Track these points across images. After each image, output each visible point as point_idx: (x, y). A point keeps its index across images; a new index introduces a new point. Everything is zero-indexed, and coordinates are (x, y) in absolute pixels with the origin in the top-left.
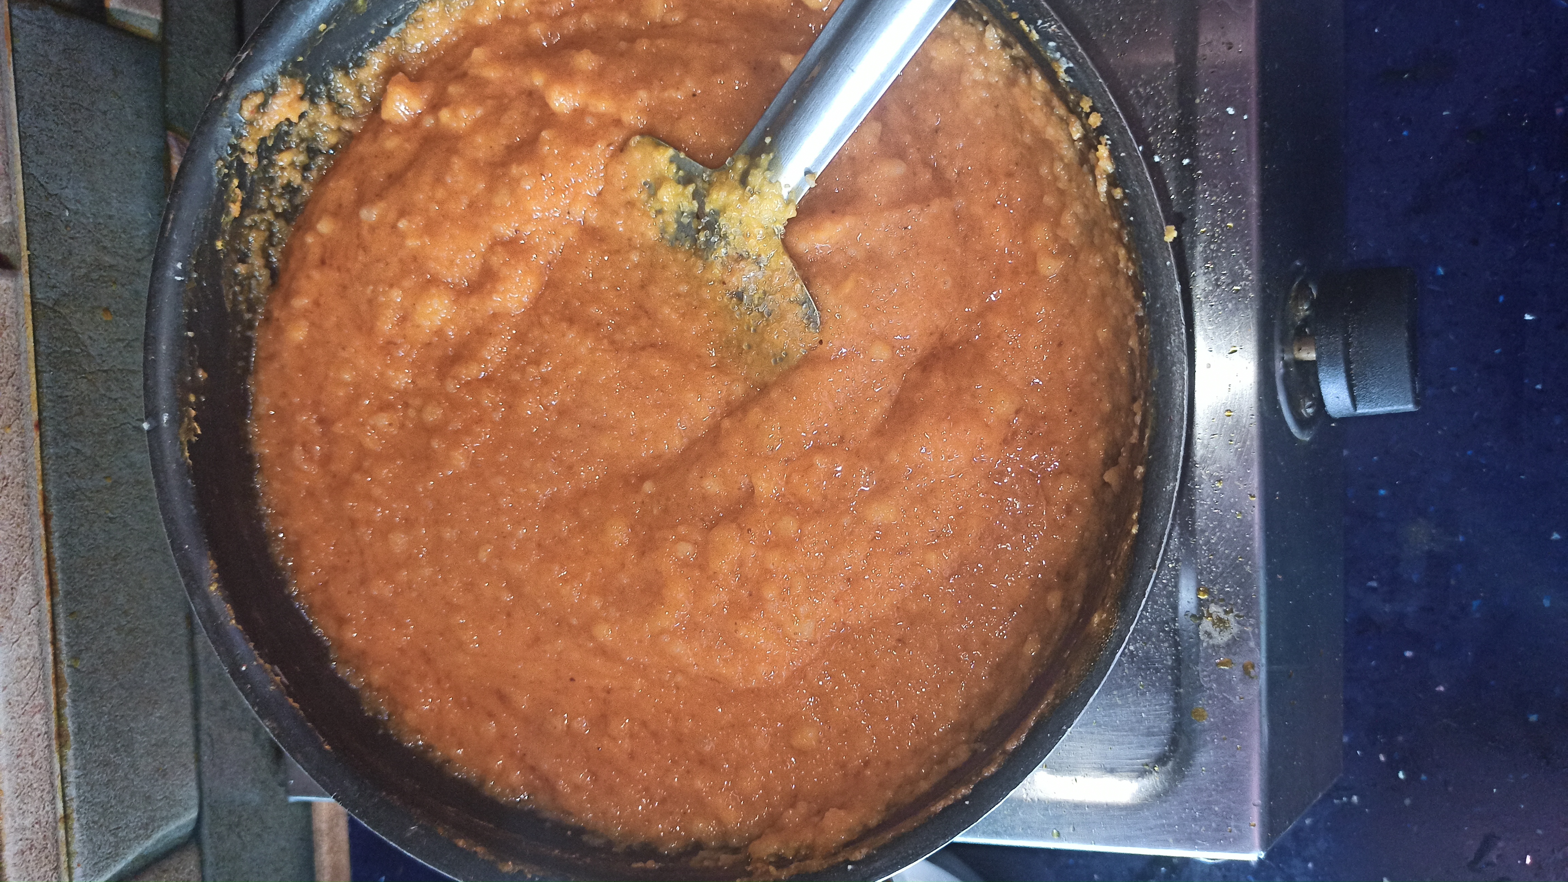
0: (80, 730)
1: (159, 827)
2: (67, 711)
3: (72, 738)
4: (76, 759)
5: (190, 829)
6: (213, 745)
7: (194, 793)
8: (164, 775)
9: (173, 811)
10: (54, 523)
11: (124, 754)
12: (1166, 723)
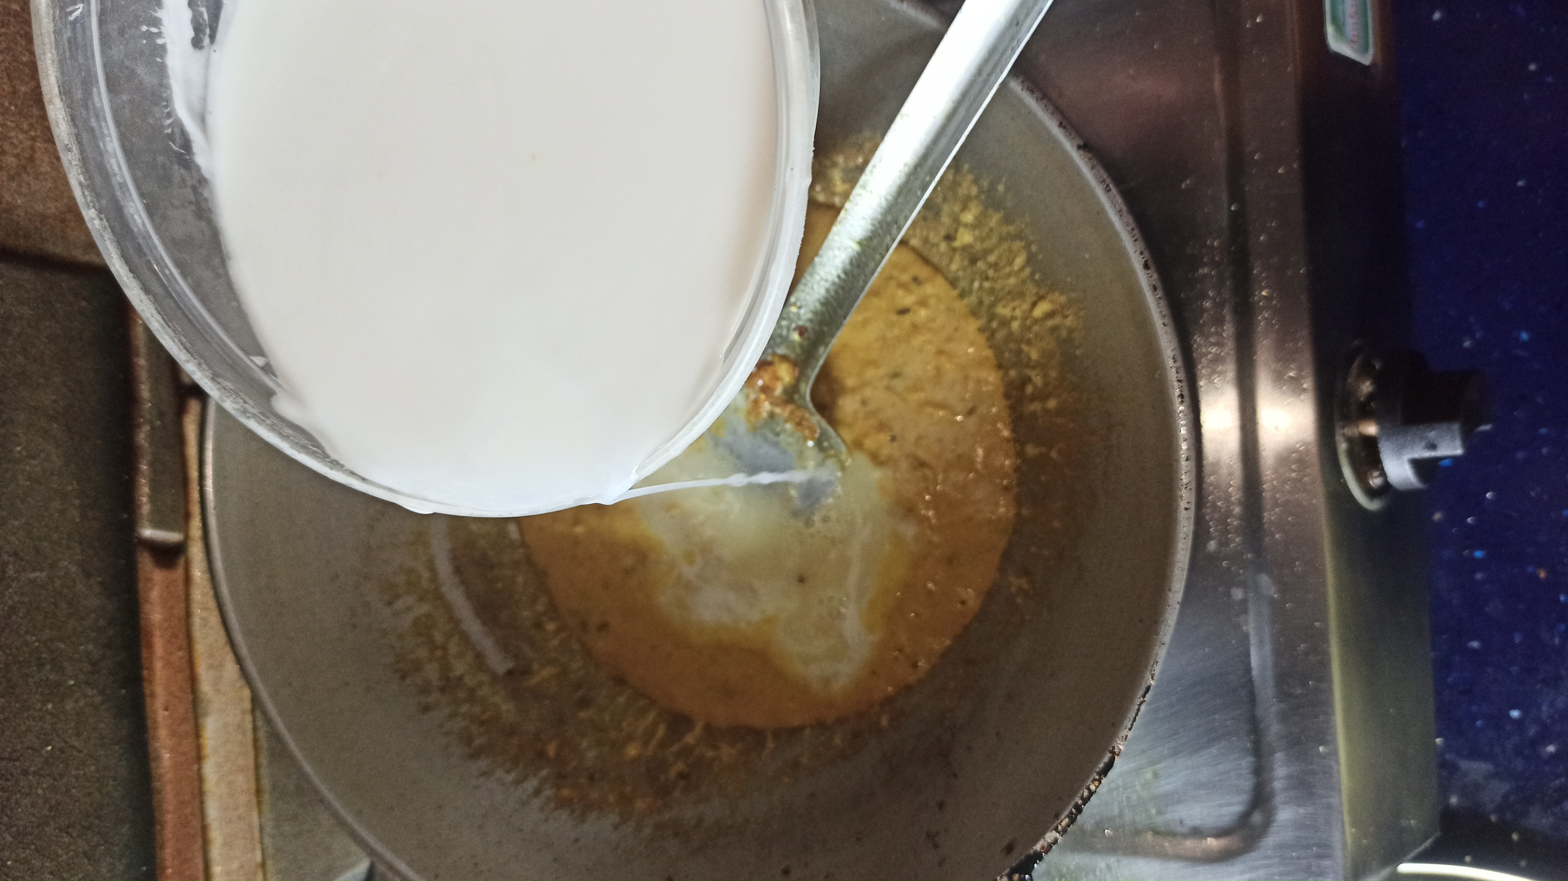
0: (274, 787)
2: (264, 771)
3: (267, 794)
4: (271, 813)
12: (1247, 783)
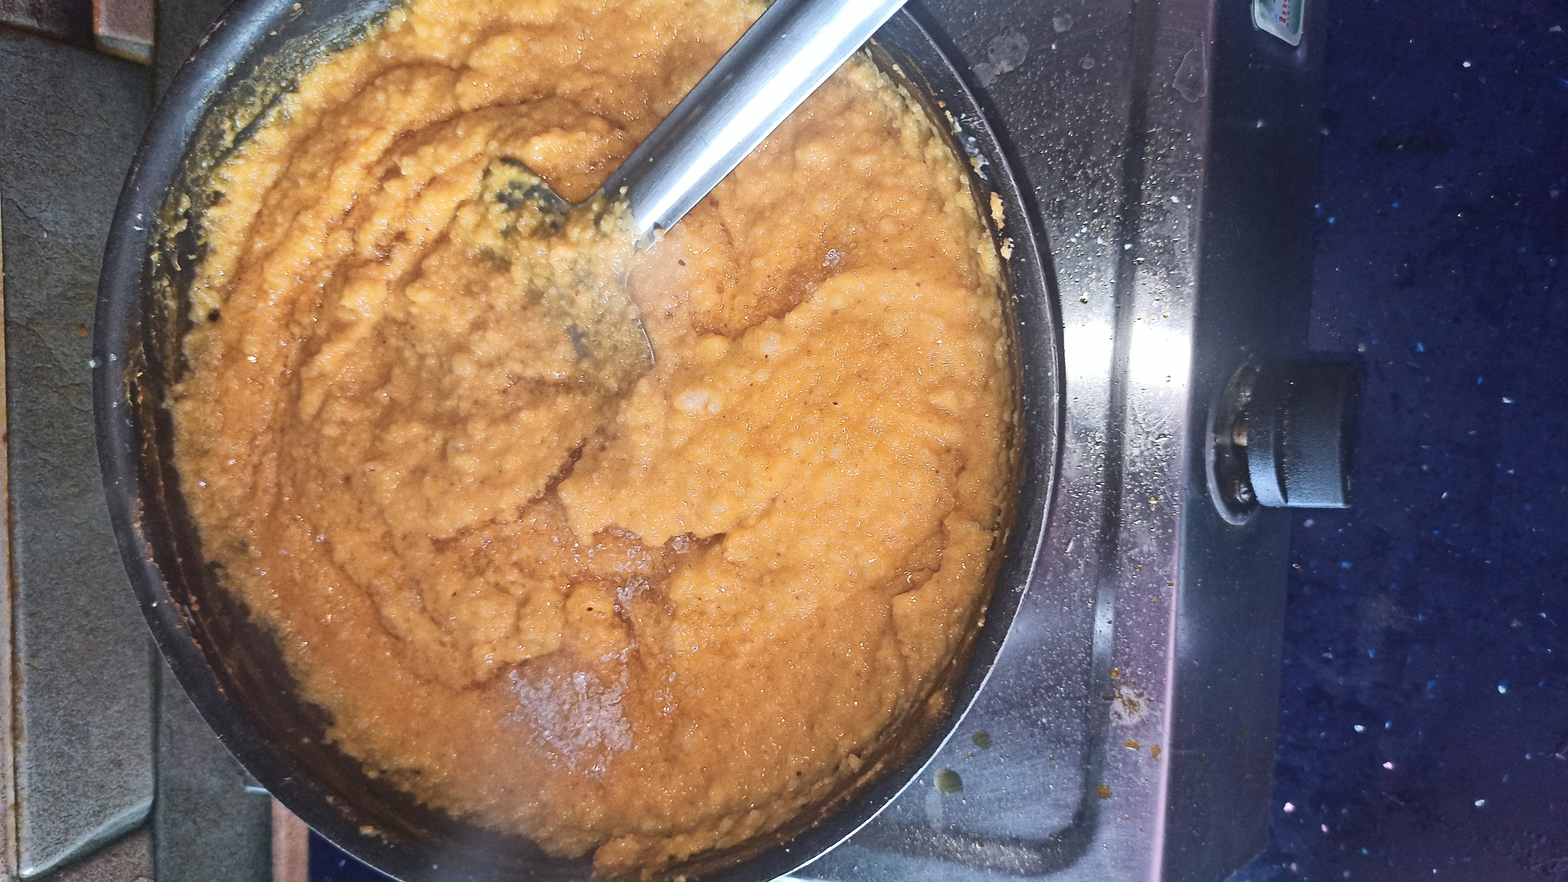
0: (35, 723)
1: (111, 814)
2: (23, 706)
3: (26, 731)
4: (29, 751)
5: (143, 815)
6: (172, 737)
7: (150, 781)
8: (119, 766)
9: (127, 799)
10: (18, 530)
11: (79, 746)
12: (1073, 797)
